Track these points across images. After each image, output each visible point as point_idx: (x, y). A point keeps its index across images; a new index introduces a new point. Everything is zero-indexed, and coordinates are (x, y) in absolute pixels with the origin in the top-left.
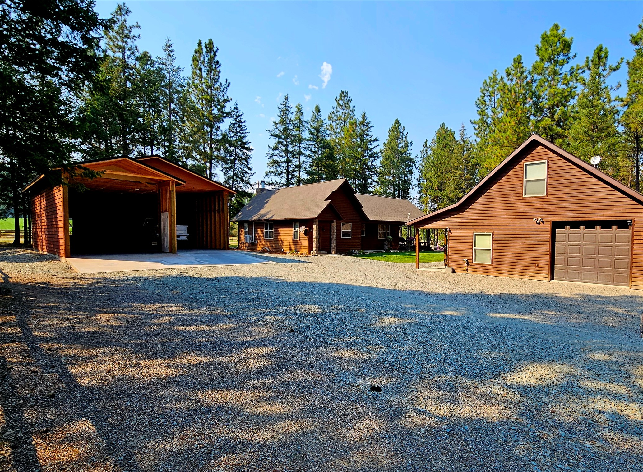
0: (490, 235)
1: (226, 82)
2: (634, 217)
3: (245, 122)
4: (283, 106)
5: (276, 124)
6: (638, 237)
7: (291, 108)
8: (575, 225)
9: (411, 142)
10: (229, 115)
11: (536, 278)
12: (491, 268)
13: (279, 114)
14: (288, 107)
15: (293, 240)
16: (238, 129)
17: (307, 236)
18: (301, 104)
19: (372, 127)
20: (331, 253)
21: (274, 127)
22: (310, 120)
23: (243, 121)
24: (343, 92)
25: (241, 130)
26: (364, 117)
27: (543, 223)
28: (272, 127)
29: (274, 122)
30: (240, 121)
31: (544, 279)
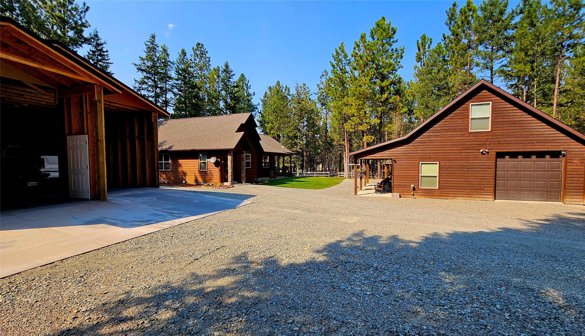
0: (437, 164)
1: (84, 5)
2: (567, 149)
3: (107, 51)
4: (149, 44)
5: (142, 59)
6: (571, 164)
7: (158, 47)
8: (514, 155)
9: (254, 93)
10: (87, 41)
11: (482, 199)
12: (438, 192)
13: (146, 51)
14: (155, 45)
15: (199, 172)
16: (100, 58)
17: (218, 167)
18: (166, 45)
19: (234, 75)
20: (241, 183)
21: (141, 62)
22: (175, 61)
23: (104, 50)
24: (199, 44)
25: (103, 60)
26: (227, 66)
27: (488, 154)
28: (139, 62)
29: (140, 57)
30: (101, 50)
31: (489, 199)
